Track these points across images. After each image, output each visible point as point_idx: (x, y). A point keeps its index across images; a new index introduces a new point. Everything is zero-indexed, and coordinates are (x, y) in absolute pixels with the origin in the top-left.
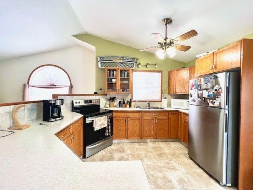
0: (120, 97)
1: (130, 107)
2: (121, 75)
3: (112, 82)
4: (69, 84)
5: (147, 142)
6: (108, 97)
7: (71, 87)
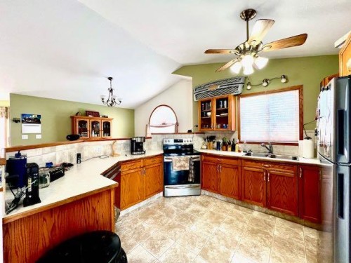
0: (222, 136)
1: (233, 149)
2: (218, 106)
3: (207, 115)
4: (175, 122)
5: (253, 209)
6: (206, 135)
7: (177, 125)
